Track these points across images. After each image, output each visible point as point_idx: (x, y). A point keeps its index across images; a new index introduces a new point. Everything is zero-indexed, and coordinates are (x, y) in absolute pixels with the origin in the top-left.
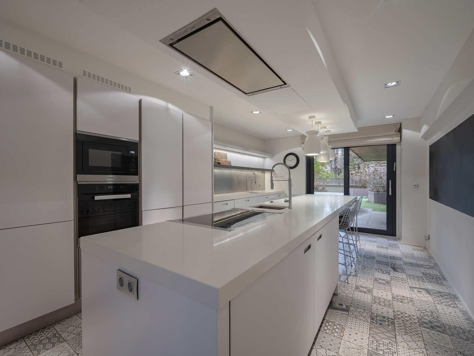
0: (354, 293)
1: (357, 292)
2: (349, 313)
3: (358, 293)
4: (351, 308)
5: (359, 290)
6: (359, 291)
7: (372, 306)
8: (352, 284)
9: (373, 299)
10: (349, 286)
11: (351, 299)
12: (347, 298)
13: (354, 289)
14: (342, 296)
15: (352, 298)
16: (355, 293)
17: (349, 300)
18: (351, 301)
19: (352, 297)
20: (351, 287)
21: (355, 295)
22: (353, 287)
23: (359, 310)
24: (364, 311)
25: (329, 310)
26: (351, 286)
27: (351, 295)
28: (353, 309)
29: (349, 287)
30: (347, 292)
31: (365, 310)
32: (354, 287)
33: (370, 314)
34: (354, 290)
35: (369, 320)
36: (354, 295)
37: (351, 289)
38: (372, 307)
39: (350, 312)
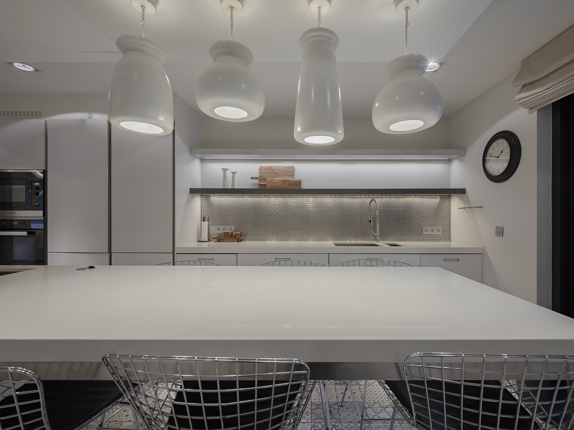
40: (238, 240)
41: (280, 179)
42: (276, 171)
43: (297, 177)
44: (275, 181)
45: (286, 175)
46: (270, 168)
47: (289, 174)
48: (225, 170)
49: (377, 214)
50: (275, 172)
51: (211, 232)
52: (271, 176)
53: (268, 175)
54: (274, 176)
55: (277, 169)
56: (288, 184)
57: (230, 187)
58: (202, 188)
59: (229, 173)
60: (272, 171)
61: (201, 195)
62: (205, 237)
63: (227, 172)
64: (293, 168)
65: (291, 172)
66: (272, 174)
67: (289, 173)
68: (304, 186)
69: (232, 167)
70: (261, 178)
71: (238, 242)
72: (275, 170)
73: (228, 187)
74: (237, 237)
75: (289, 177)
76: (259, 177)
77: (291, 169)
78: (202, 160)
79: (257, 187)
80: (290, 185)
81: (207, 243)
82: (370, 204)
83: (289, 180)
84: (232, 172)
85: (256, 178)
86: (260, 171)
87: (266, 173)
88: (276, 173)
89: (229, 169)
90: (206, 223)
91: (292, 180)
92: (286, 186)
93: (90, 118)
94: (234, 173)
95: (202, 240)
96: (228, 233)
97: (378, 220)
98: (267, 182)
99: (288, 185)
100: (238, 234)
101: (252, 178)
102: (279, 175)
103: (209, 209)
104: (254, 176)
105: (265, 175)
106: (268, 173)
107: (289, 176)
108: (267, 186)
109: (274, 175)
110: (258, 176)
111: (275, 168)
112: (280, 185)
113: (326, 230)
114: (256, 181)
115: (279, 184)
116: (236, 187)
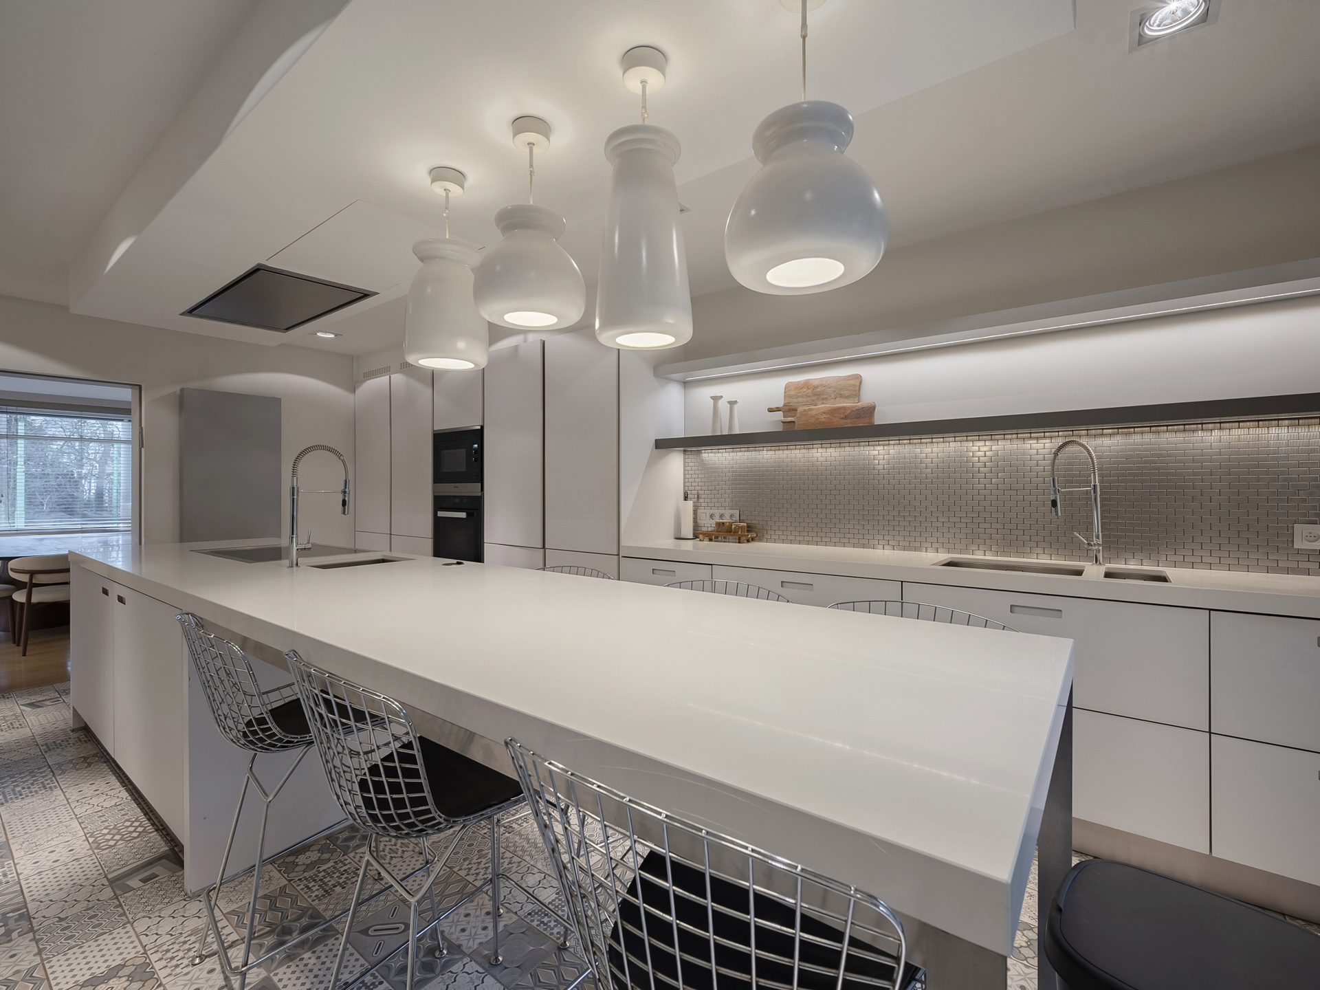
0: (137, 943)
1: (129, 957)
2: (108, 880)
3: (121, 954)
4: (108, 892)
5: (127, 971)
6: (124, 966)
7: (40, 953)
8: (178, 970)
9: (42, 980)
10: (181, 954)
11: (130, 916)
12: (149, 908)
13: (154, 958)
14: (167, 900)
15: (129, 922)
16: (135, 947)
17: (137, 908)
18: (126, 908)
19: (132, 925)
20: (169, 955)
21: (129, 937)
22: (163, 963)
23: (79, 908)
24: (62, 916)
25: (167, 848)
26: (172, 958)
27: (141, 926)
28: (101, 895)
29: (176, 947)
30: (167, 925)
31: (61, 919)
32: (157, 966)
33: (34, 925)
34: (149, 953)
35: (32, 907)
36: (132, 933)
37: (165, 948)
38: (36, 950)
39: (106, 883)
40: (739, 539)
41: (828, 406)
42: (818, 390)
43: (866, 399)
44: (813, 413)
45: (841, 396)
46: (806, 384)
47: (847, 393)
48: (716, 399)
49: (1093, 483)
50: (816, 393)
51: (701, 522)
52: (807, 402)
53: (801, 400)
54: (814, 400)
55: (822, 385)
56: (842, 416)
57: (725, 432)
58: (686, 436)
59: (723, 406)
60: (810, 391)
61: (684, 451)
62: (688, 531)
63: (720, 402)
64: (858, 377)
65: (855, 387)
66: (809, 396)
67: (847, 390)
68: (879, 419)
69: (728, 391)
70: (788, 409)
71: (739, 542)
72: (817, 387)
73: (721, 432)
74: (740, 532)
75: (847, 400)
76: (784, 405)
77: (852, 382)
78: (685, 384)
79: (780, 428)
80: (846, 418)
81: (691, 542)
82: (1056, 454)
83: (845, 408)
84: (729, 402)
85: (778, 409)
86: (785, 392)
87: (798, 397)
88: (818, 395)
89: (722, 397)
90: (690, 504)
91: (852, 407)
92: (838, 422)
93: (525, 341)
94: (732, 403)
95: (682, 536)
96: (723, 523)
97: (1096, 499)
98: (798, 415)
99: (843, 418)
100: (742, 527)
101: (770, 410)
102: (825, 398)
103: (699, 472)
104: (773, 406)
105: (795, 401)
106: (802, 397)
107: (847, 397)
108: (796, 423)
109: (814, 398)
110: (781, 405)
111: (815, 383)
112: (824, 420)
113: (940, 524)
114: (779, 416)
115: (823, 418)
116: (737, 431)
